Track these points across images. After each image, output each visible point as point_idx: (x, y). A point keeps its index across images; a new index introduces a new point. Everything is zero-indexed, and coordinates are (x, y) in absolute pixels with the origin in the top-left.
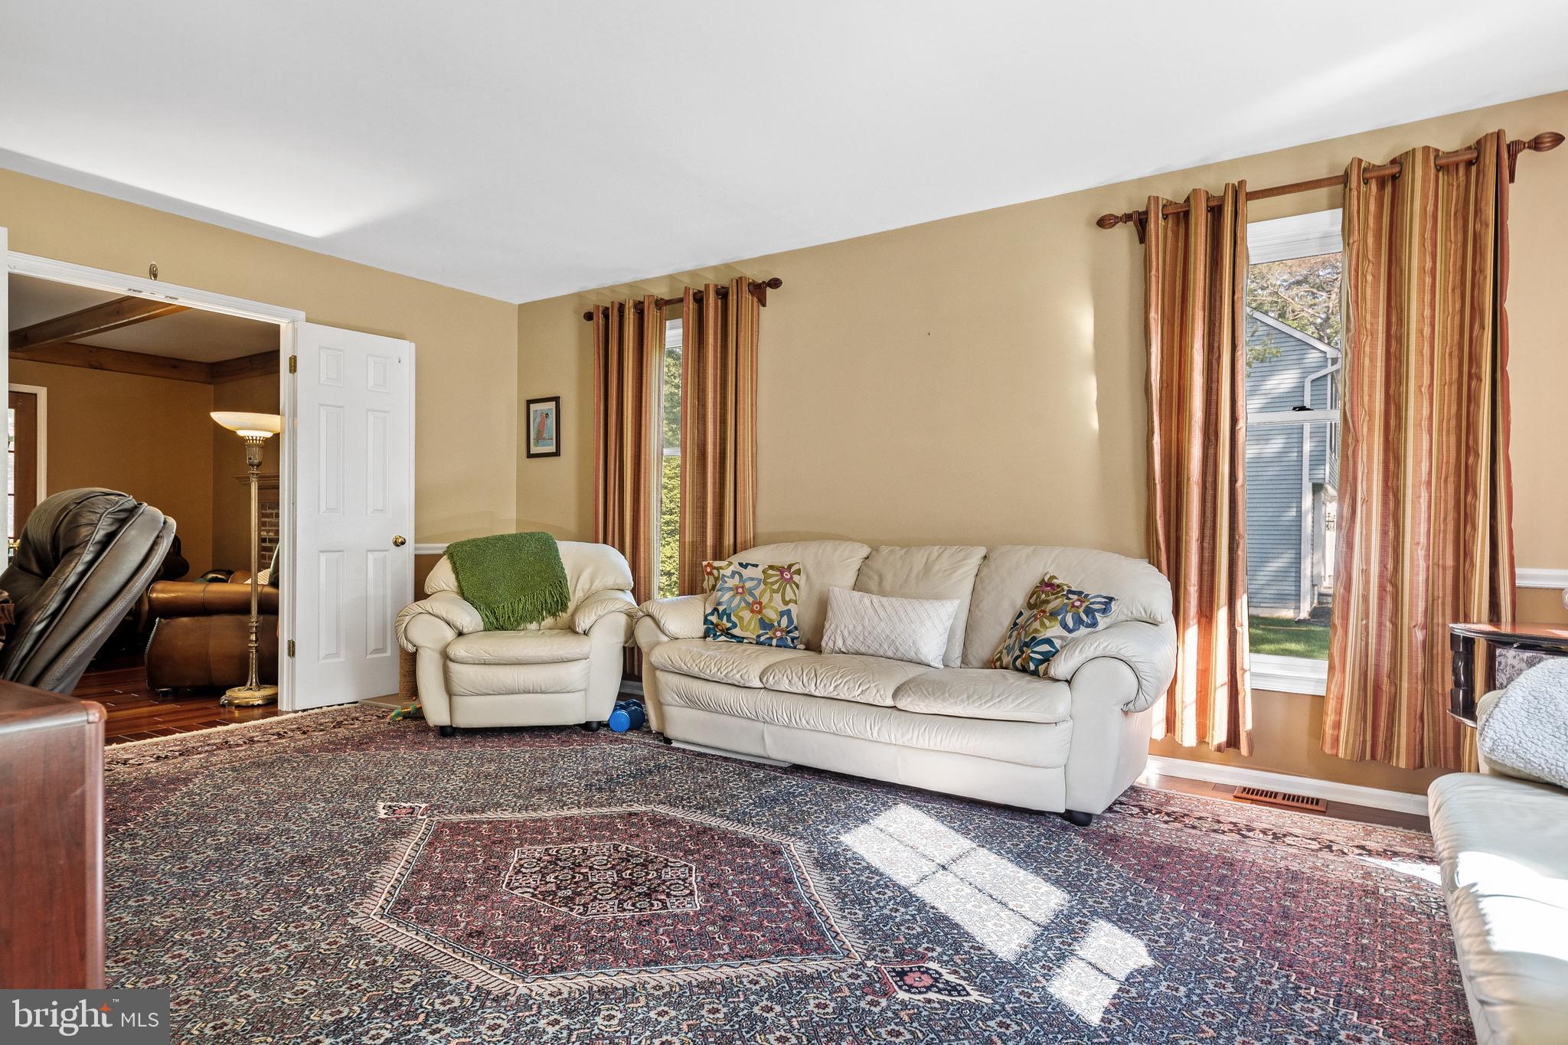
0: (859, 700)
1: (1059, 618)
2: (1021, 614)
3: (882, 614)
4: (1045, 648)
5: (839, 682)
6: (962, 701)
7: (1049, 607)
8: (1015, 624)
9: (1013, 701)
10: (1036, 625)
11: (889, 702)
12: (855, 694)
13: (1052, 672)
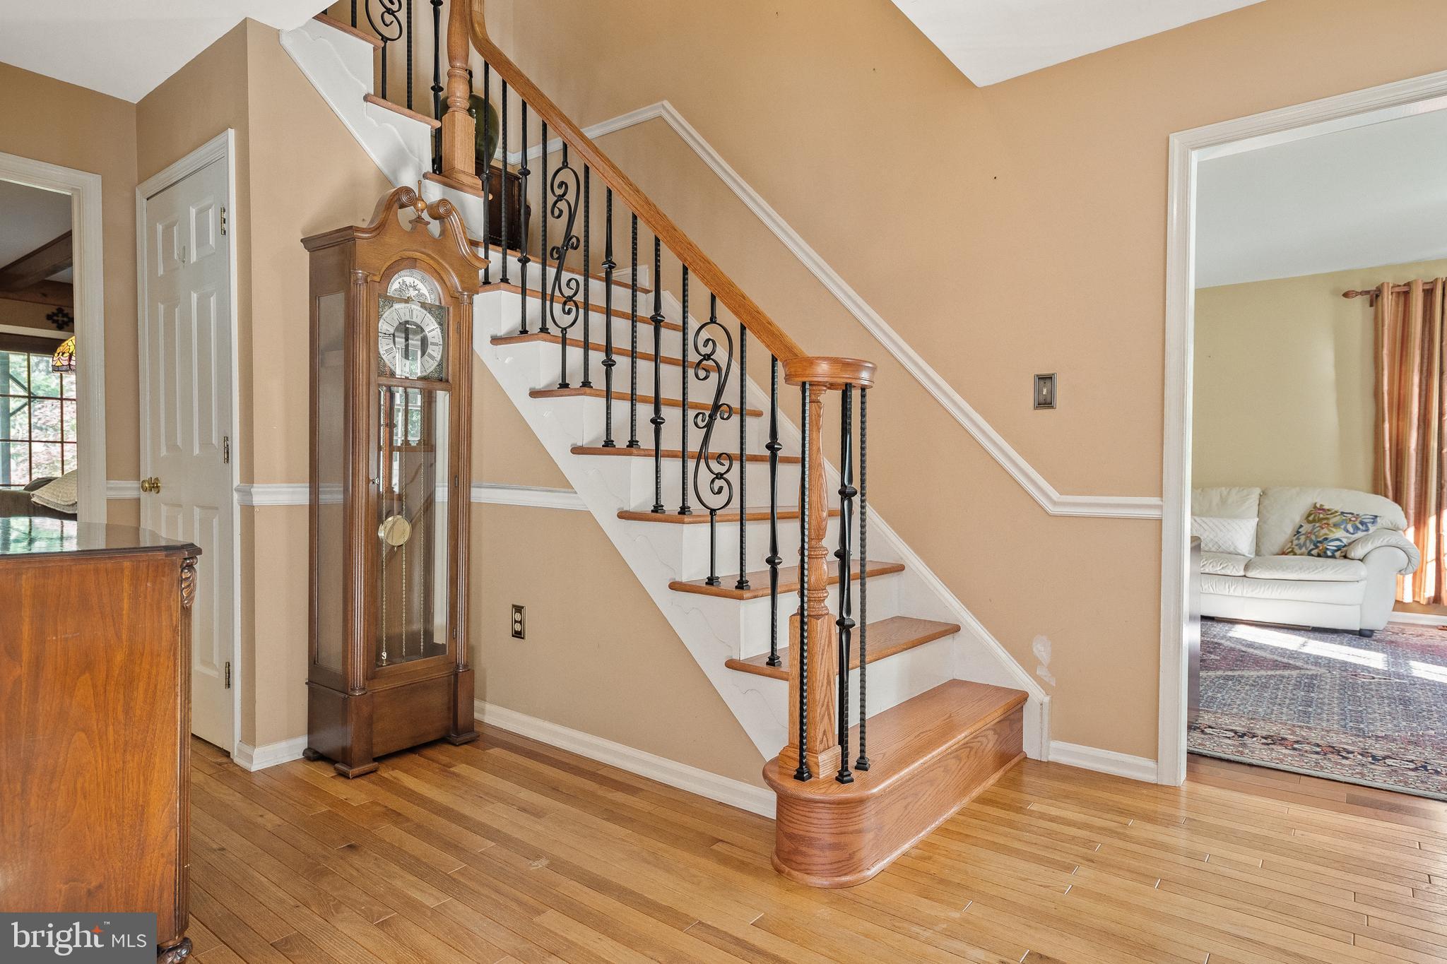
0: (1219, 573)
1: (1342, 527)
2: (1301, 526)
3: (1206, 527)
4: (1338, 543)
5: (1205, 563)
6: (1296, 571)
7: (1331, 522)
8: (1298, 532)
9: (1331, 569)
10: (1325, 531)
11: (1242, 573)
12: (1218, 570)
13: (1352, 555)
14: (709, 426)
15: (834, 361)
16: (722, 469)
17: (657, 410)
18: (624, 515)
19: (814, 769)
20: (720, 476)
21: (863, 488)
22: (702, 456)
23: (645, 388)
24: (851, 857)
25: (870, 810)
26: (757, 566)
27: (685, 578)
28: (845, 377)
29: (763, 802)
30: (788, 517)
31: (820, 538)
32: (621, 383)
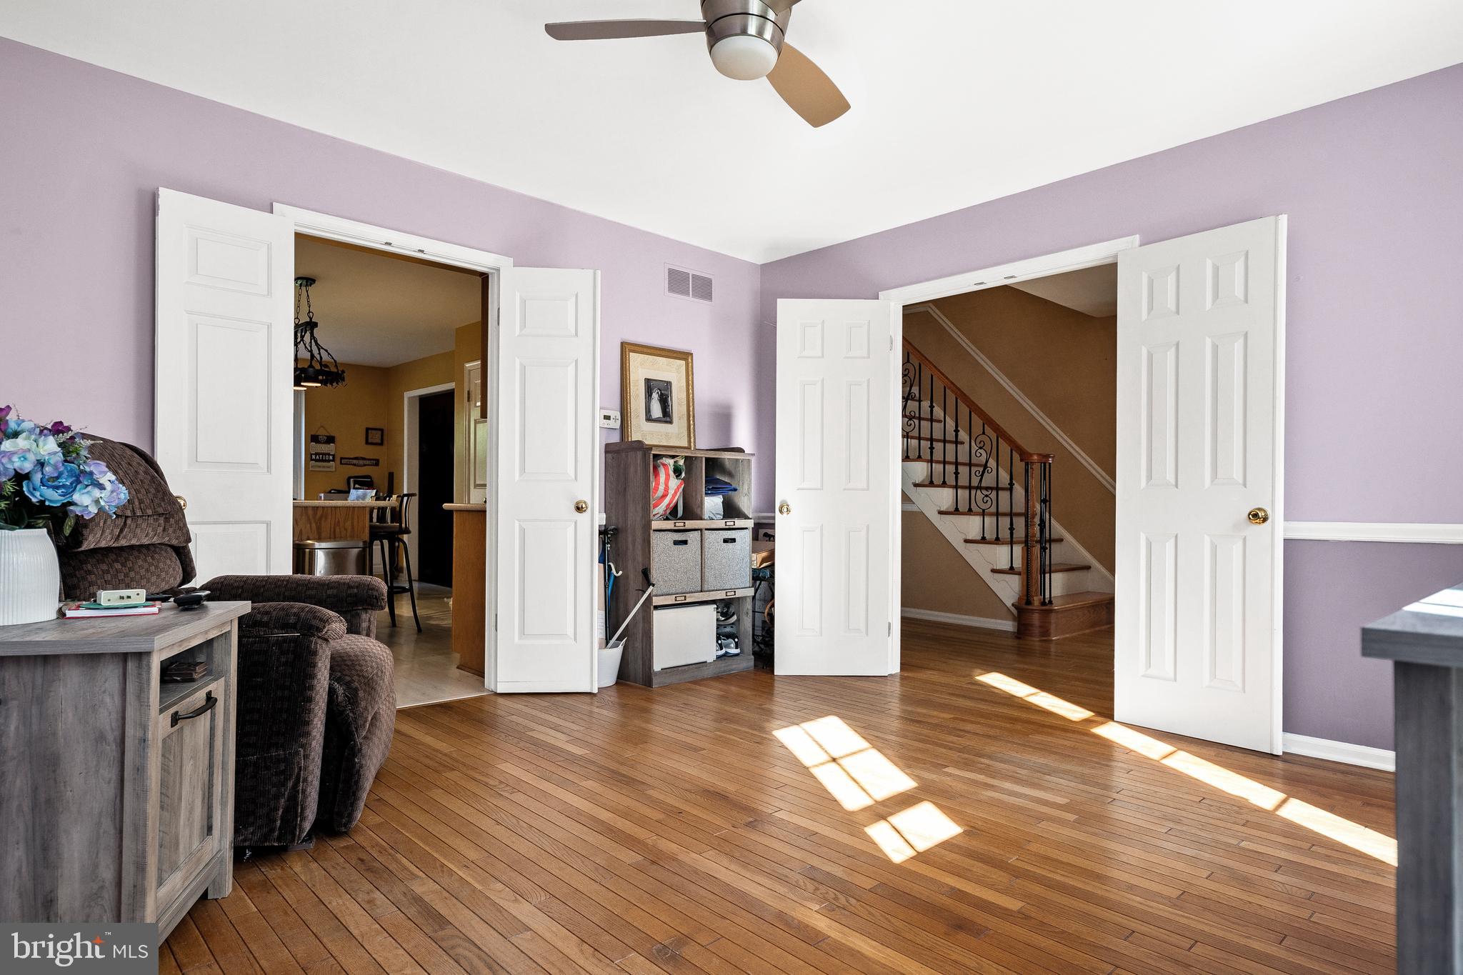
14: (982, 475)
15: (1039, 455)
16: (988, 493)
17: (957, 469)
18: (941, 513)
19: (1032, 601)
20: (987, 496)
21: (1050, 500)
22: (979, 488)
23: (950, 457)
24: (1048, 631)
25: (1053, 616)
26: (1005, 534)
27: (970, 538)
28: (1044, 460)
29: (1008, 626)
30: (1019, 515)
31: (1033, 518)
32: (938, 455)
